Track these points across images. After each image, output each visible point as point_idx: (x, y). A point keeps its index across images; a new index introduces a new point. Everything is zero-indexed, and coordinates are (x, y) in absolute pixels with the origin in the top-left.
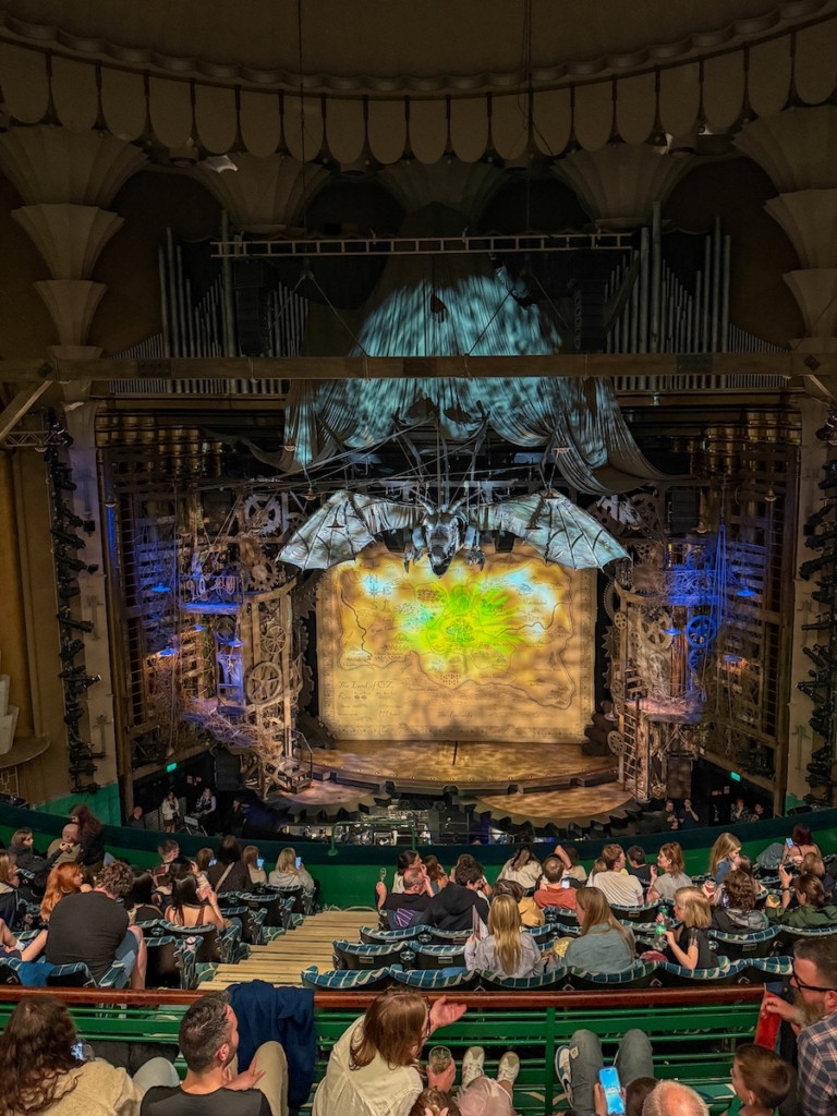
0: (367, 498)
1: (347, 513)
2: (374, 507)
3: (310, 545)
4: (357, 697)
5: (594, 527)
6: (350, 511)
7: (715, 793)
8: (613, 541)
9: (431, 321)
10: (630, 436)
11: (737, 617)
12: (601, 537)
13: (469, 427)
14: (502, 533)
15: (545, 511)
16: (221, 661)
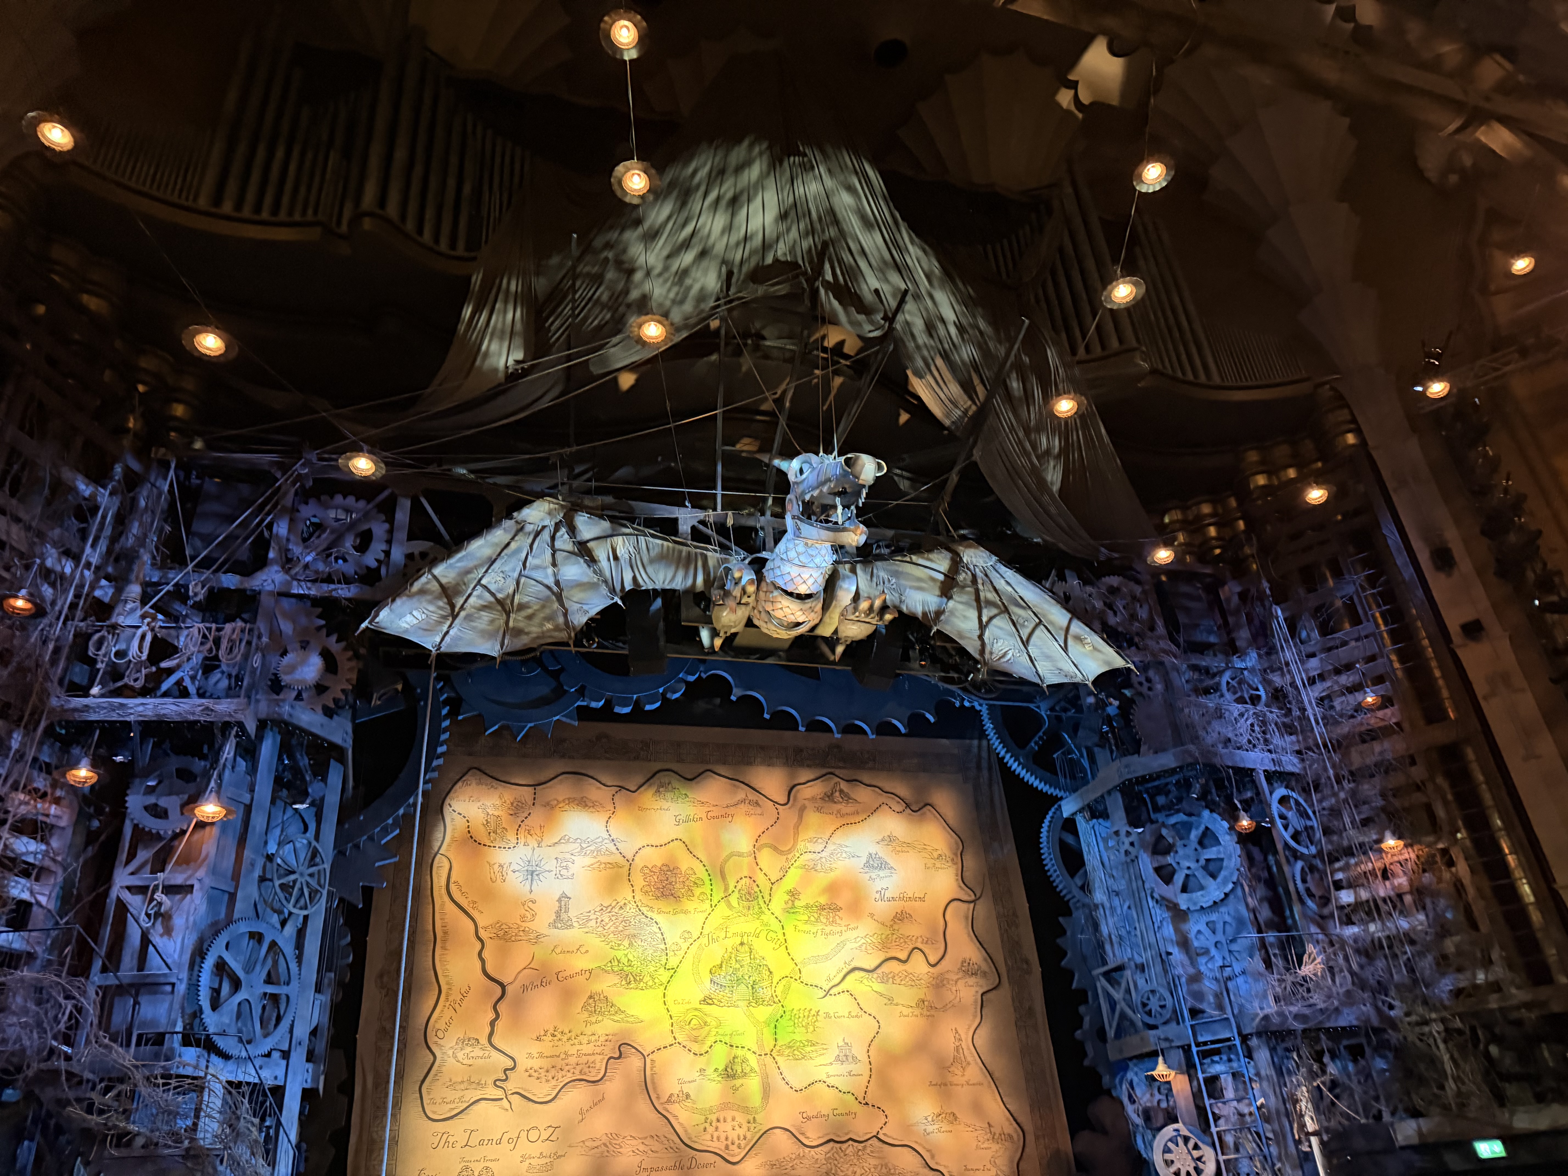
0: (605, 525)
1: (558, 544)
2: (619, 541)
3: (459, 601)
5: (1058, 616)
6: (564, 541)
8: (1098, 639)
12: (1074, 630)
15: (964, 577)
16: (127, 896)
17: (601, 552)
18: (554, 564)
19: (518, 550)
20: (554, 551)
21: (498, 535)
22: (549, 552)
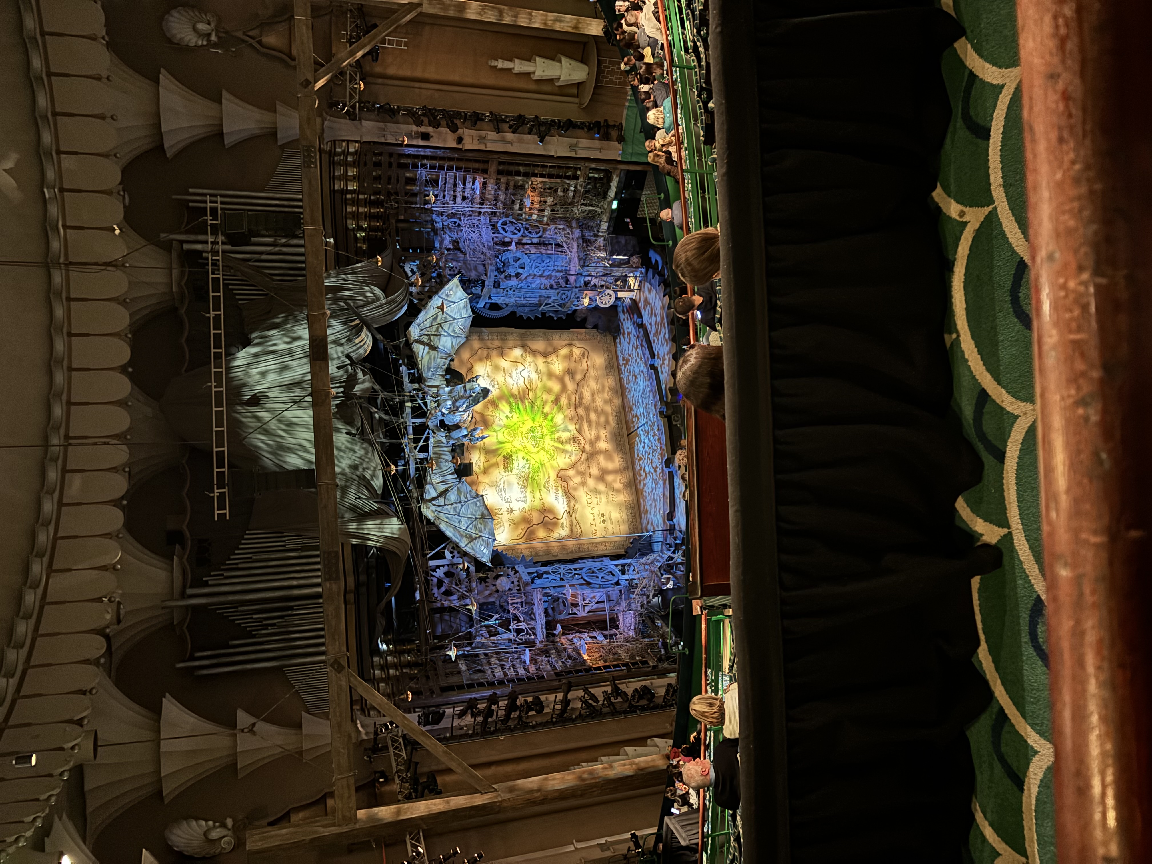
0: (428, 487)
1: (443, 504)
2: (434, 481)
3: (474, 536)
4: (604, 522)
5: (436, 301)
6: (441, 501)
7: (631, 227)
8: (446, 287)
9: (268, 405)
10: (358, 265)
11: (496, 199)
12: (444, 296)
13: (360, 374)
14: (448, 377)
15: (425, 339)
16: (586, 611)
17: (442, 488)
18: (452, 504)
19: (447, 518)
20: (445, 505)
21: (443, 527)
22: (446, 507)
